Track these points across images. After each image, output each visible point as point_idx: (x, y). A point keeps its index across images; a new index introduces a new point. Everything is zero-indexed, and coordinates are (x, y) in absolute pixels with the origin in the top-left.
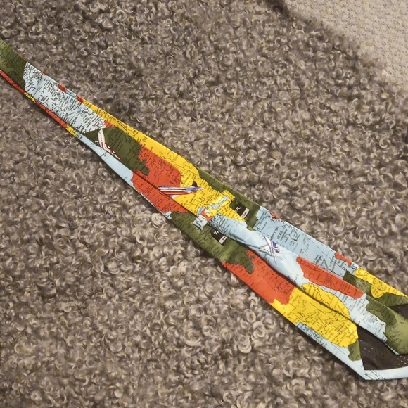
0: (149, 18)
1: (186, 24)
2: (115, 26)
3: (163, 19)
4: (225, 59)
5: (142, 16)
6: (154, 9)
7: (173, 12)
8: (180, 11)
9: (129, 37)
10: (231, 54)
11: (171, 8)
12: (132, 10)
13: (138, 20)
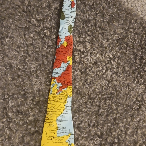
0: (98, 73)
1: (113, 92)
2: (80, 62)
3: (105, 79)
4: (114, 130)
5: (96, 69)
6: (104, 71)
7: (112, 80)
8: (116, 83)
9: (82, 73)
10: (119, 130)
11: (113, 78)
12: (94, 62)
13: (93, 69)
